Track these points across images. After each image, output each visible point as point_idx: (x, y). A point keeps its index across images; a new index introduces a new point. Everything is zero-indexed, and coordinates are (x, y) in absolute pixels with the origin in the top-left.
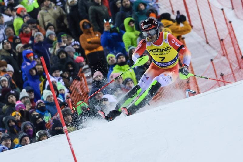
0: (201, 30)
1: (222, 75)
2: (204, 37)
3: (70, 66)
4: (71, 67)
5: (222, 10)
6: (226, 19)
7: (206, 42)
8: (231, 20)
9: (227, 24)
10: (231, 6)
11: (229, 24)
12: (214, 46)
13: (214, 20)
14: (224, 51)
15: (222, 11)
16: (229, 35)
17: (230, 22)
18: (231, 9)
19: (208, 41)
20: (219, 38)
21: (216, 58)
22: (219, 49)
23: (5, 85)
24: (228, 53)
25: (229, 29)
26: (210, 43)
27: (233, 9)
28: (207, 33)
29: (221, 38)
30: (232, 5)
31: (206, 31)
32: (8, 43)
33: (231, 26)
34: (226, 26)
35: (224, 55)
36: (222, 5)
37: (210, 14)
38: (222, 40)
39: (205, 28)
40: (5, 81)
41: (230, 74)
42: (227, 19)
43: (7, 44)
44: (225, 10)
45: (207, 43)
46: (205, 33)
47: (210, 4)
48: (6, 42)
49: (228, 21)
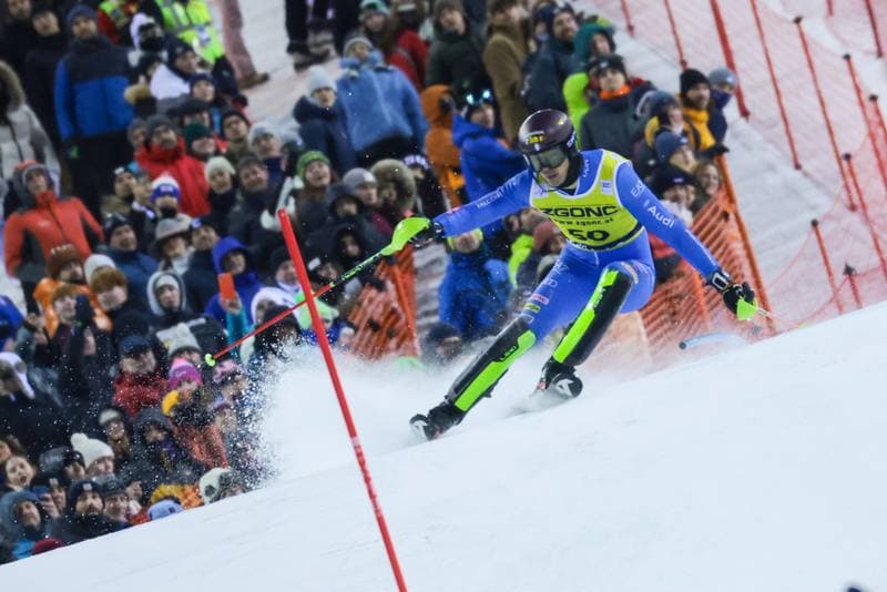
0: (775, 125)
1: (849, 271)
2: (787, 148)
3: (348, 239)
4: (353, 244)
5: (847, 57)
6: (858, 90)
7: (792, 164)
8: (874, 91)
9: (861, 104)
10: (873, 48)
11: (869, 105)
12: (818, 176)
13: (819, 93)
14: (854, 191)
15: (844, 63)
16: (869, 142)
17: (874, 98)
18: (873, 57)
19: (800, 161)
20: (836, 151)
21: (828, 216)
22: (838, 187)
23: (171, 302)
24: (867, 199)
25: (868, 122)
26: (806, 166)
27: (880, 54)
28: (795, 135)
29: (842, 151)
30: (878, 43)
31: (791, 128)
32: (129, 178)
33: (878, 112)
34: (858, 110)
35: (853, 208)
36: (843, 42)
37: (807, 70)
38: (848, 157)
39: (791, 120)
40: (171, 288)
41: (874, 270)
42: (862, 88)
43: (127, 181)
44: (856, 60)
45: (798, 167)
46: (788, 132)
47: (807, 38)
48: (121, 173)
49: (865, 97)
